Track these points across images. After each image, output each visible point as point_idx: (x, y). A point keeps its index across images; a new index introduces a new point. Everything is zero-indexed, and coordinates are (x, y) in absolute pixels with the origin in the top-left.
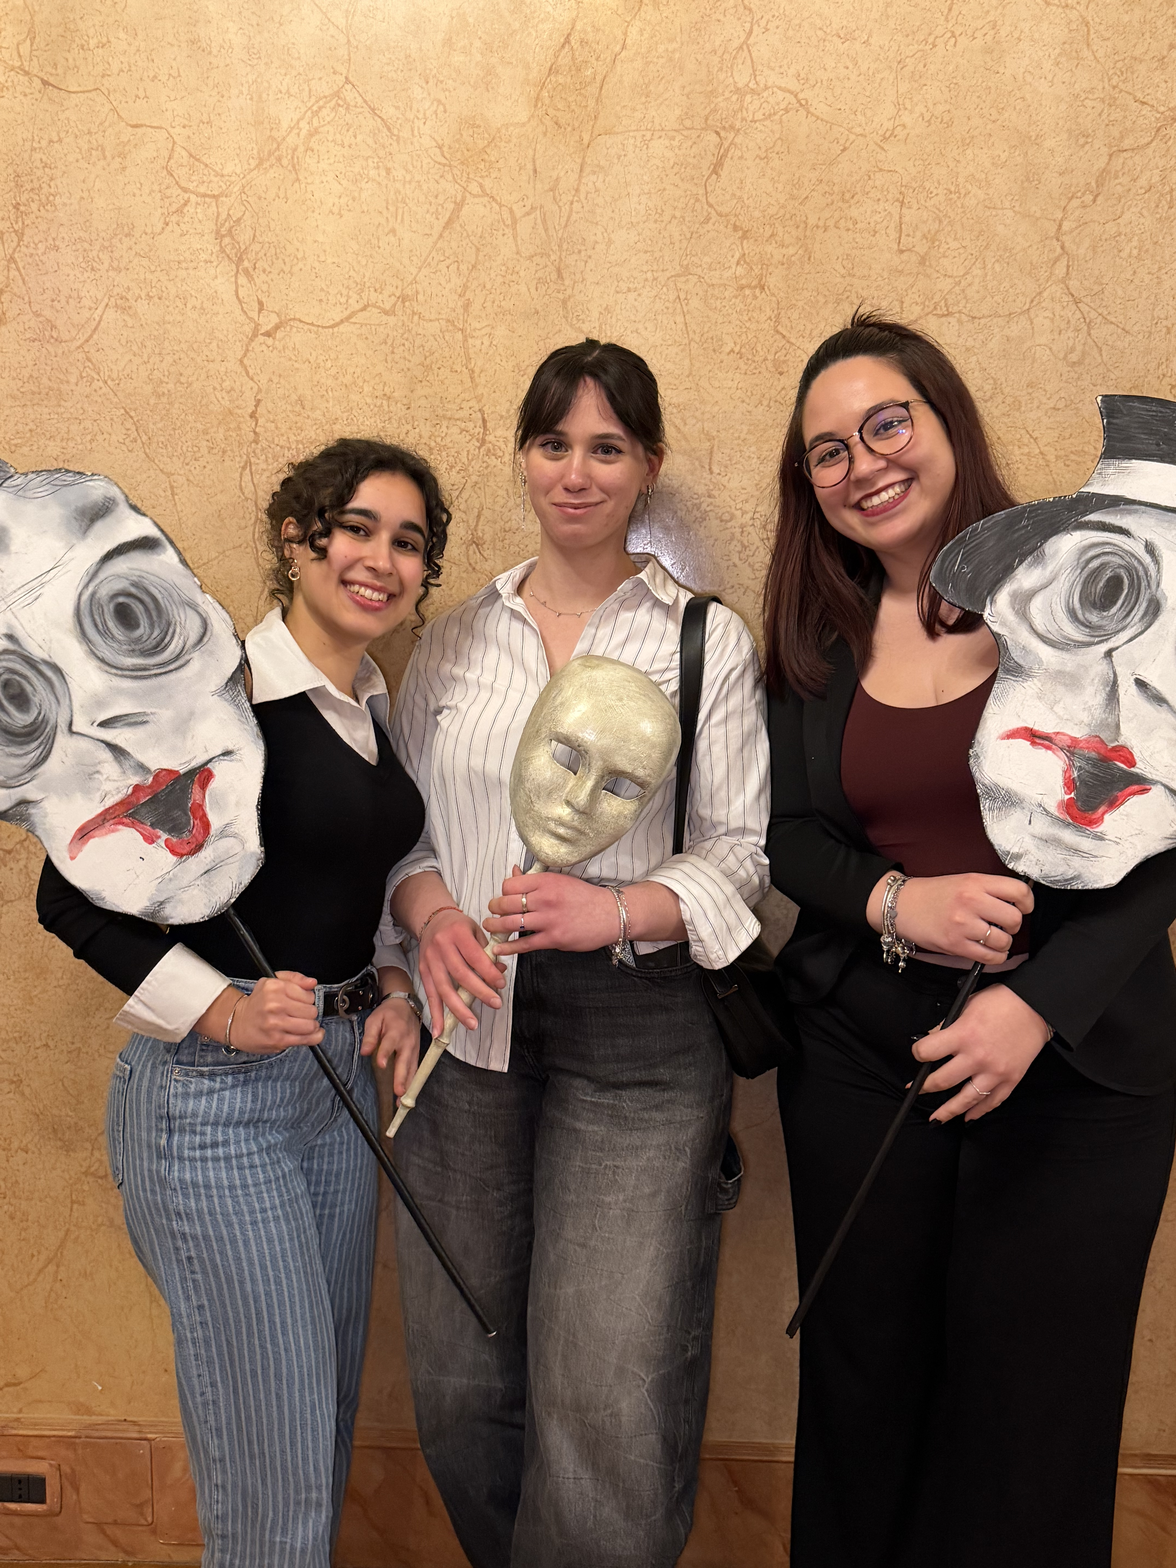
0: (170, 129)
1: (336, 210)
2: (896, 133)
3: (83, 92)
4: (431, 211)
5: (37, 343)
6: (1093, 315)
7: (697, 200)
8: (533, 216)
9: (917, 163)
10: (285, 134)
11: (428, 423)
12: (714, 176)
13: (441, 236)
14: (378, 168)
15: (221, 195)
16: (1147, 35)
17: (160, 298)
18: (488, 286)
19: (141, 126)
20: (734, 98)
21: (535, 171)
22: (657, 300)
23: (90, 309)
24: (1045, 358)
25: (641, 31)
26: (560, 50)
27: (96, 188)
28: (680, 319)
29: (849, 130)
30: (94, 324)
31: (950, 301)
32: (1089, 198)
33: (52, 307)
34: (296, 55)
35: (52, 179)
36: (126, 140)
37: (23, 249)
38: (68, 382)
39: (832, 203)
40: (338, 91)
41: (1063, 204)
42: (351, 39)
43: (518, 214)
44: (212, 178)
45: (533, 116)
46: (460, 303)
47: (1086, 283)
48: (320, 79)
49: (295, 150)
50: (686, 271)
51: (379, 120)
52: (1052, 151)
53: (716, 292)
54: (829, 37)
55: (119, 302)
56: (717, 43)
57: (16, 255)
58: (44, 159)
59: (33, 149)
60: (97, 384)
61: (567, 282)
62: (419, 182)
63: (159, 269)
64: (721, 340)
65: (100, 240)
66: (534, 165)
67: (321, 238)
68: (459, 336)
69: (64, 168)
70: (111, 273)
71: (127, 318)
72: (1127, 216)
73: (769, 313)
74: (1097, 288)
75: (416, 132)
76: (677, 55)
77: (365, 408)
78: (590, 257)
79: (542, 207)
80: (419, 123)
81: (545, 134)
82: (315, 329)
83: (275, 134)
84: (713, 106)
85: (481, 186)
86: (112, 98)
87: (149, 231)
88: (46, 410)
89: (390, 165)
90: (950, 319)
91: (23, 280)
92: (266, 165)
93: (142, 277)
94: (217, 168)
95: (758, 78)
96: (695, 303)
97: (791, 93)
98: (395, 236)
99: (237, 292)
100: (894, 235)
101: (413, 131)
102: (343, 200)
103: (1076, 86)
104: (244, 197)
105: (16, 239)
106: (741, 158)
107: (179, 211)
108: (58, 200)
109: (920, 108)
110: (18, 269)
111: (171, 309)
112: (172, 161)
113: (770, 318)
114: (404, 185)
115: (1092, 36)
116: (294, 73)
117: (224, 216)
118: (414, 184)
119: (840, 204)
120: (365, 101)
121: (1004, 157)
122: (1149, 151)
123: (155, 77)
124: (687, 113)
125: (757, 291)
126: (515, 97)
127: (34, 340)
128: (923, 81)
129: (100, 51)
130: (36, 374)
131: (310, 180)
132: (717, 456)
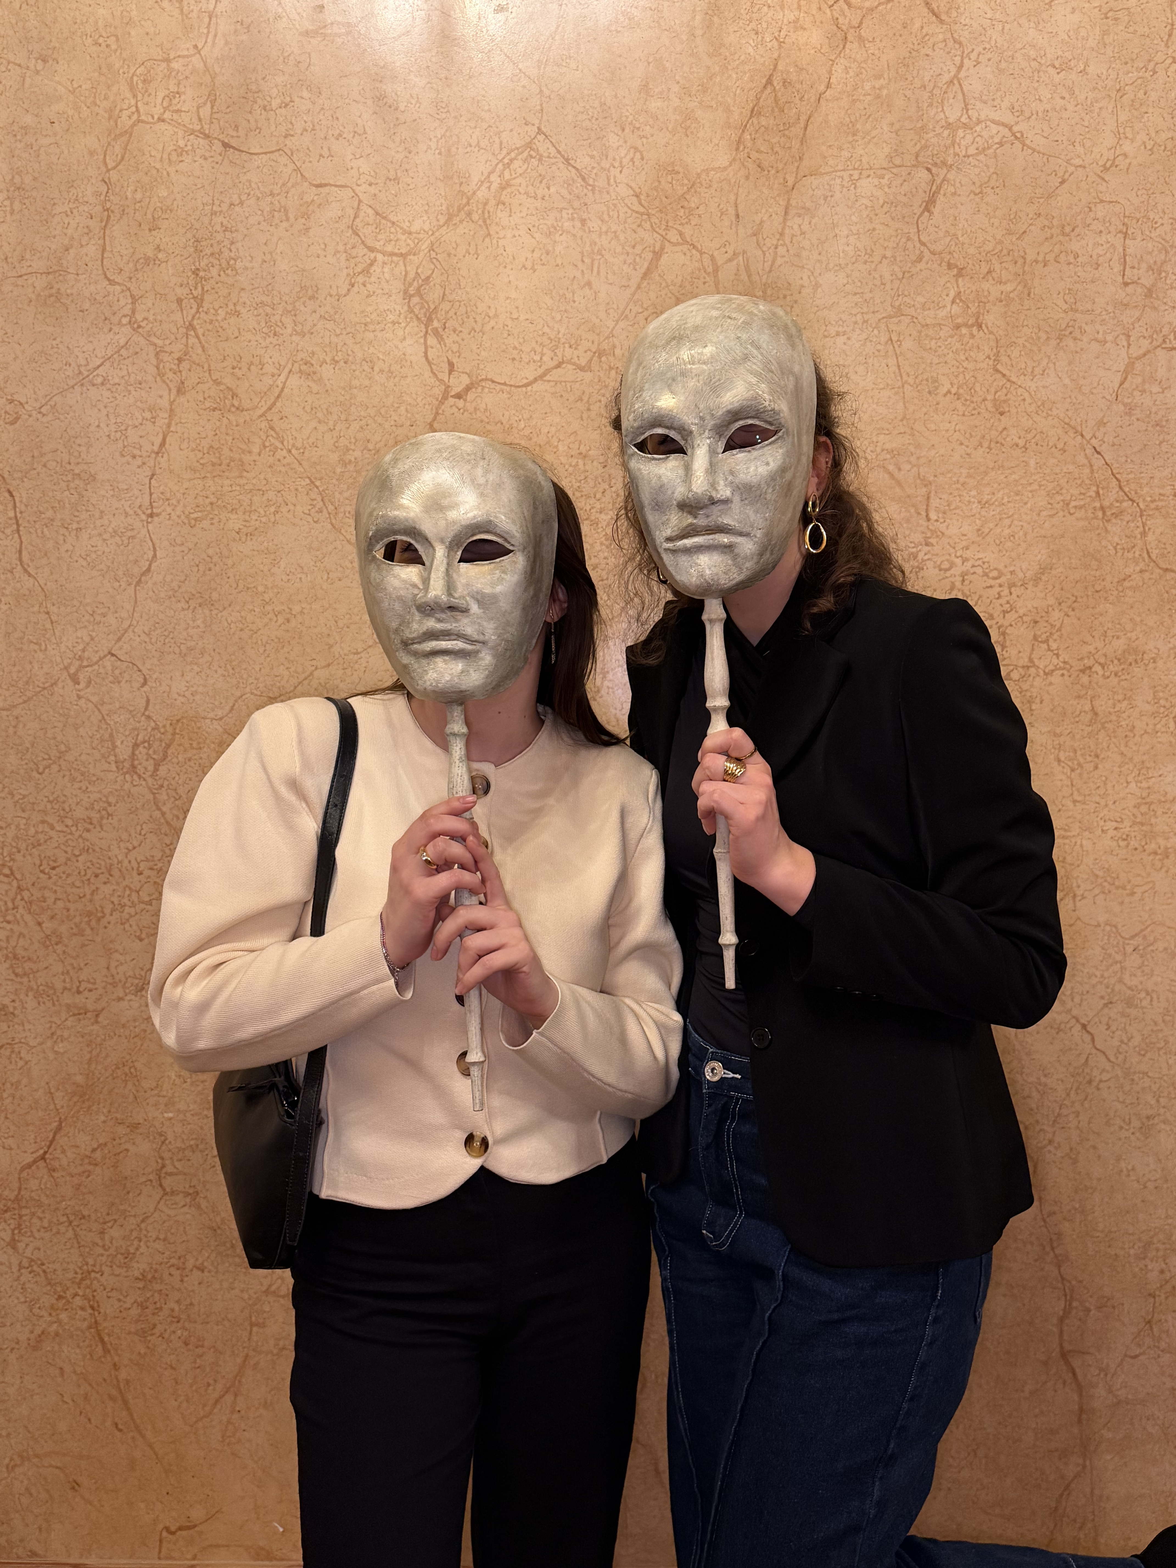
0: (355, 187)
1: (529, 265)
2: (1117, 163)
3: (265, 153)
4: (628, 262)
5: (217, 413)
7: (909, 239)
8: (735, 262)
9: (1139, 193)
10: (475, 188)
12: (926, 214)
13: (639, 287)
14: (573, 219)
15: (409, 253)
17: (345, 363)
19: (326, 185)
20: (946, 133)
21: (738, 216)
22: (868, 343)
23: (273, 376)
25: (847, 69)
26: (762, 92)
27: (278, 251)
28: (892, 361)
29: (1068, 162)
30: (277, 391)
33: (233, 374)
34: (486, 108)
35: (232, 243)
36: (309, 200)
37: (203, 315)
38: (250, 452)
39: (1052, 237)
40: (530, 143)
42: (544, 89)
43: (720, 260)
44: (400, 236)
45: (734, 160)
48: (511, 130)
49: (486, 204)
50: (899, 312)
51: (573, 170)
53: (931, 332)
54: (1043, 68)
55: (304, 367)
56: (926, 79)
57: (195, 322)
58: (225, 223)
59: (213, 213)
60: (280, 454)
62: (615, 232)
63: (344, 332)
64: (936, 381)
65: (283, 304)
66: (737, 210)
67: (513, 295)
69: (246, 232)
70: (295, 338)
71: (311, 384)
73: (987, 351)
75: (612, 181)
76: (885, 92)
78: (796, 302)
79: (744, 252)
80: (614, 172)
82: (508, 388)
83: (464, 188)
84: (923, 142)
85: (681, 234)
86: (295, 158)
87: (334, 293)
88: (227, 482)
89: (585, 216)
91: (203, 347)
92: (456, 220)
93: (327, 340)
94: (405, 226)
95: (970, 112)
96: (908, 344)
97: (1004, 125)
98: (591, 289)
99: (426, 353)
100: (1117, 268)
101: (608, 179)
102: (537, 254)
104: (433, 255)
105: (195, 306)
106: (954, 194)
107: (366, 271)
108: (239, 264)
109: (1142, 137)
110: (197, 337)
111: (357, 373)
112: (358, 220)
113: (989, 357)
114: (600, 235)
116: (485, 125)
117: (412, 275)
118: (610, 235)
119: (1061, 238)
120: (559, 152)
123: (340, 135)
124: (896, 150)
125: (975, 330)
126: (715, 141)
127: (214, 410)
128: (1144, 109)
129: (283, 111)
130: (216, 445)
131: (501, 235)
132: (934, 502)
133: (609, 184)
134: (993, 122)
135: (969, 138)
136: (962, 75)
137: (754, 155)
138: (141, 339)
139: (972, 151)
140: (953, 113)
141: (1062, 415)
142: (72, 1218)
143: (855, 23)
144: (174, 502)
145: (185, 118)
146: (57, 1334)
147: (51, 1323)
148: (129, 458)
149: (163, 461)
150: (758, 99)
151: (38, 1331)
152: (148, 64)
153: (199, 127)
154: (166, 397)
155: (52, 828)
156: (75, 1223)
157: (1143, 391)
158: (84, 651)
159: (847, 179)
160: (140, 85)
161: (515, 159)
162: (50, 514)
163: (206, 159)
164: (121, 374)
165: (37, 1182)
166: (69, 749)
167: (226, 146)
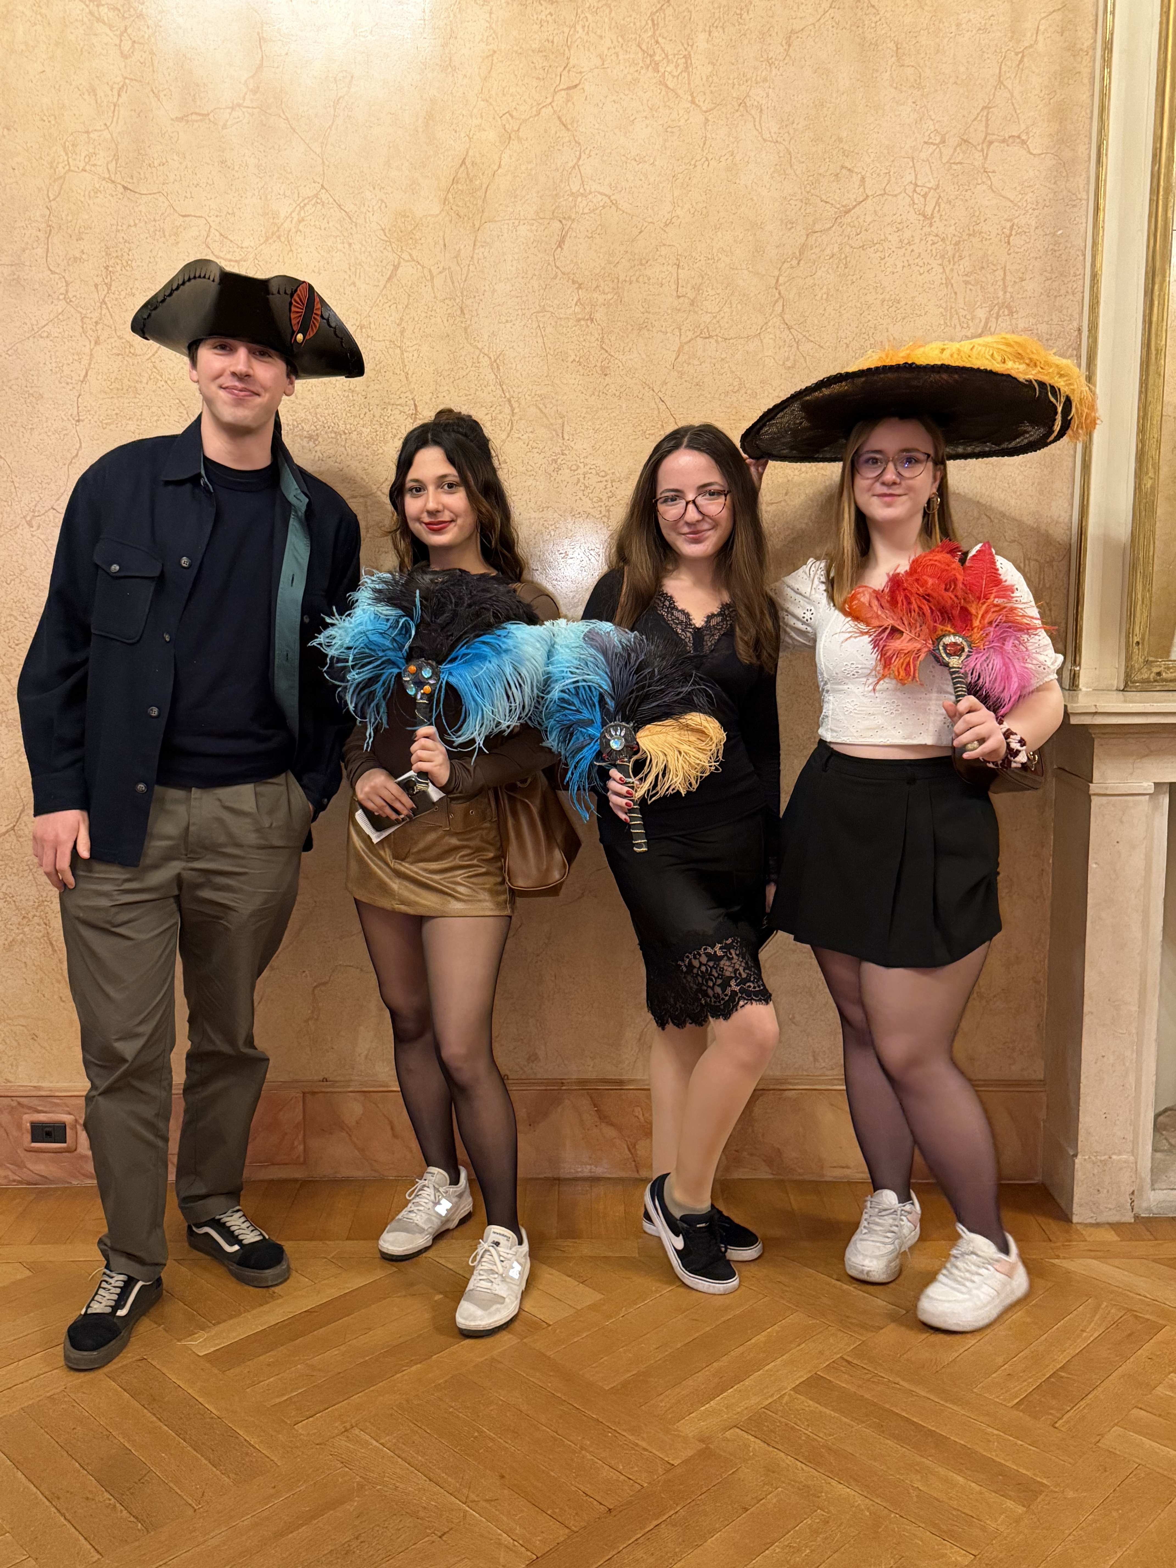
0: (207, 218)
1: (316, 271)
2: (673, 221)
3: (150, 194)
4: (378, 271)
5: (120, 357)
6: (800, 336)
7: (549, 264)
8: (444, 274)
9: (686, 240)
10: (283, 221)
11: (379, 408)
12: (559, 249)
13: (385, 287)
14: (343, 243)
15: (241, 260)
16: (827, 160)
18: (416, 319)
19: (188, 216)
20: (571, 199)
21: (445, 245)
22: (525, 328)
24: (771, 364)
25: (510, 157)
26: (459, 168)
28: (540, 340)
29: (644, 219)
31: (710, 329)
32: (794, 262)
34: (289, 171)
35: (130, 250)
36: (179, 225)
39: (634, 266)
40: (317, 194)
41: (779, 266)
42: (325, 161)
43: (435, 273)
44: (235, 249)
45: (442, 210)
46: (398, 330)
47: (795, 316)
48: (305, 186)
49: (289, 231)
51: (344, 212)
52: (771, 232)
53: (563, 323)
54: (629, 161)
56: (559, 165)
57: (106, 299)
58: (125, 237)
59: (118, 231)
60: (160, 384)
61: (467, 316)
62: (370, 252)
64: (567, 353)
66: (444, 242)
68: (398, 351)
69: (138, 243)
72: (819, 273)
73: (596, 335)
74: (802, 319)
75: (368, 221)
76: (534, 172)
77: (337, 398)
78: (481, 300)
79: (449, 268)
80: (369, 215)
81: (451, 221)
83: (276, 221)
84: (557, 204)
85: (410, 255)
86: (169, 198)
88: (128, 401)
89: (351, 241)
90: (710, 340)
91: (111, 315)
92: (271, 241)
94: (239, 243)
95: (585, 187)
96: (549, 329)
97: (606, 195)
100: (674, 287)
101: (365, 219)
103: (785, 192)
105: (106, 289)
106: (576, 237)
109: (688, 206)
110: (107, 308)
112: (209, 239)
113: (597, 339)
114: (361, 254)
115: (793, 160)
116: (288, 182)
118: (367, 254)
119: (639, 267)
120: (335, 201)
121: (741, 237)
122: (831, 232)
123: (197, 184)
124: (541, 209)
125: (589, 322)
126: (431, 198)
127: (118, 355)
128: (689, 188)
129: (162, 167)
130: (119, 377)
131: (299, 251)
132: (567, 428)
133: (366, 222)
134: (599, 193)
135: (585, 202)
136: (580, 163)
137: (454, 208)
138: (72, 309)
139: (586, 211)
140: (575, 187)
141: (641, 377)
142: (31, 867)
143: (516, 128)
144: (93, 412)
145: (99, 170)
146: (22, 941)
147: (18, 935)
148: (63, 385)
149: (86, 386)
150: (457, 173)
151: (10, 939)
152: (75, 134)
153: (107, 176)
154: (88, 346)
155: (16, 619)
156: (34, 870)
157: (689, 364)
158: (36, 506)
159: (511, 225)
160: (70, 148)
161: (308, 203)
162: (14, 419)
163: (113, 196)
164: (58, 331)
165: (9, 844)
166: (26, 569)
167: (125, 188)
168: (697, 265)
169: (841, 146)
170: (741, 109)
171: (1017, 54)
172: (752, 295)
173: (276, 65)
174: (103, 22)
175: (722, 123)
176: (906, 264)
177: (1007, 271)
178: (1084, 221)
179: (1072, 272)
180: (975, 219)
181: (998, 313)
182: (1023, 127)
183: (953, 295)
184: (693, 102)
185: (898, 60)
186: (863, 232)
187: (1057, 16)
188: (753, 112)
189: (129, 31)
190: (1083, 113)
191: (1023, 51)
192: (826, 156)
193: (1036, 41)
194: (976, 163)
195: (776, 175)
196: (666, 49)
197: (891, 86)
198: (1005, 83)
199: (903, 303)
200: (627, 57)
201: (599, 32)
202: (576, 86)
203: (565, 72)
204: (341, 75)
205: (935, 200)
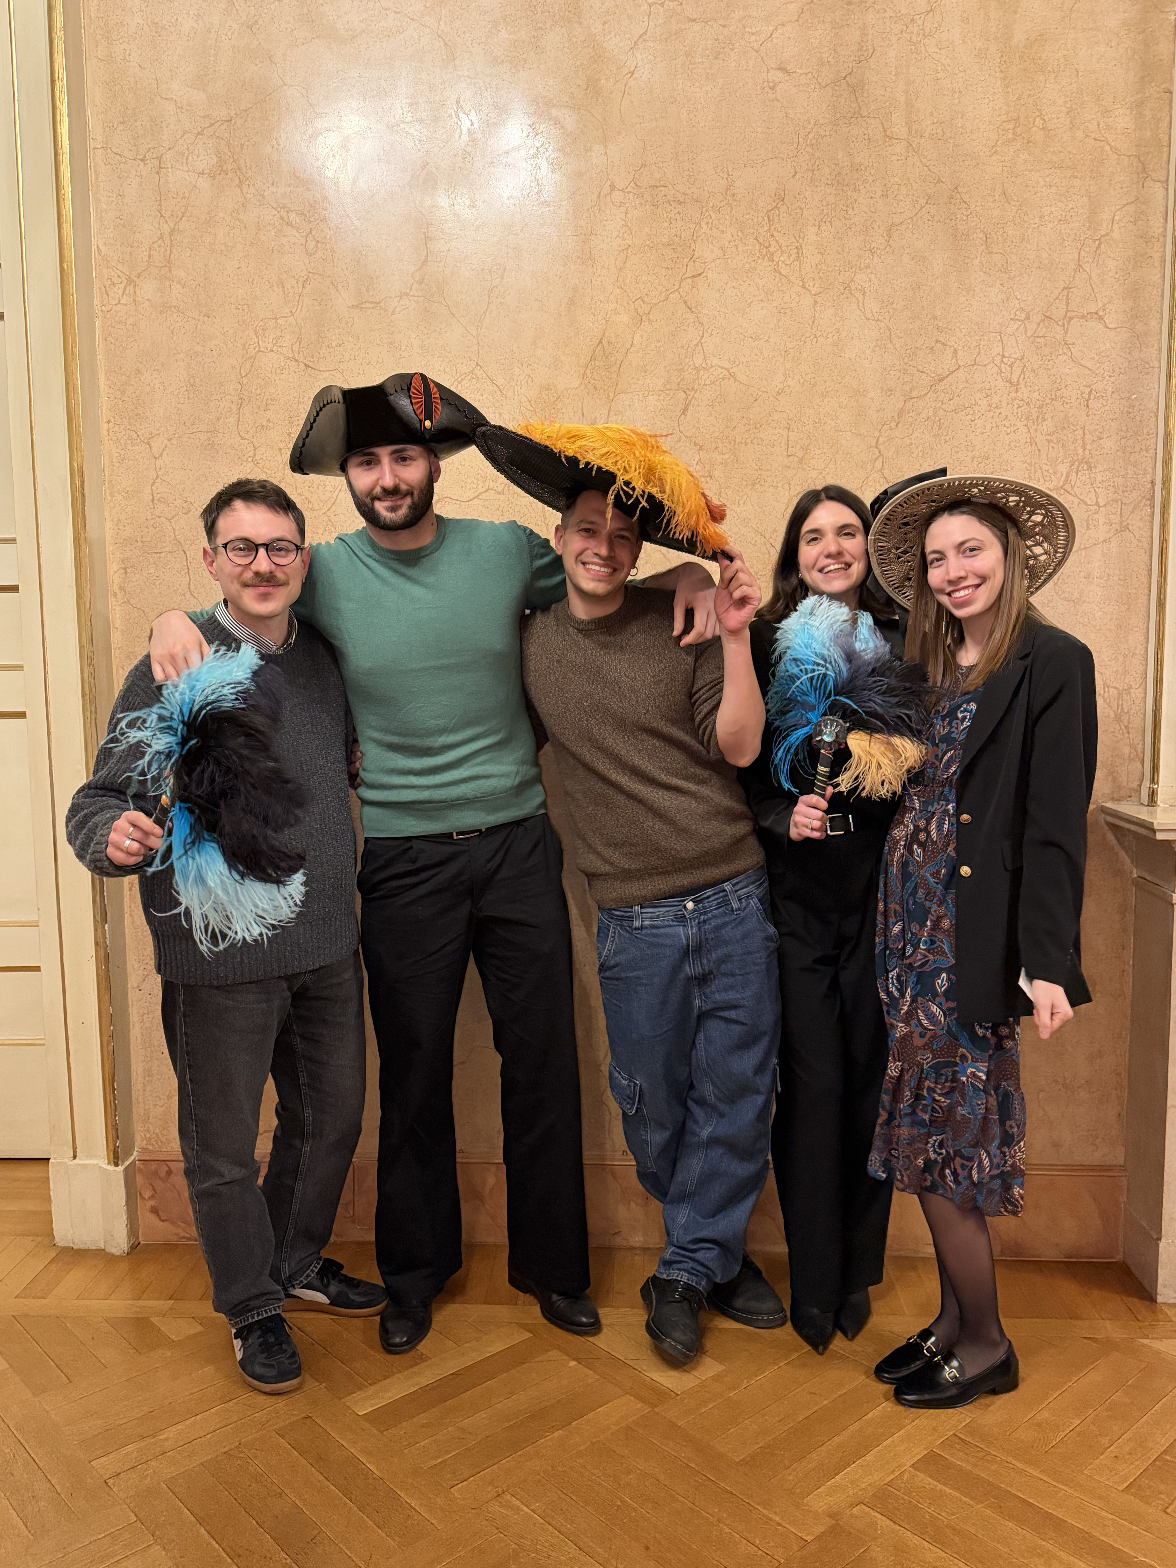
133: (514, 394)
134: (719, 367)
135: (706, 375)
136: (703, 341)
137: (592, 382)
138: (258, 469)
140: (698, 361)
141: (755, 525)
143: (647, 311)
145: (285, 350)
150: (594, 351)
152: (266, 320)
153: (292, 356)
159: (641, 396)
160: (261, 332)
161: (464, 378)
163: (295, 373)
167: (307, 366)
168: (807, 427)
169: (936, 322)
170: (847, 292)
171: (1094, 241)
172: (855, 453)
173: (439, 259)
174: (292, 226)
175: (829, 304)
176: (994, 425)
177: (1086, 432)
178: (1157, 387)
179: (1145, 431)
180: (1056, 385)
181: (1078, 467)
182: (1100, 305)
183: (1037, 452)
184: (804, 287)
185: (987, 248)
186: (956, 398)
187: (1131, 208)
188: (857, 295)
189: (314, 232)
190: (1155, 292)
191: (1100, 239)
192: (922, 332)
193: (1112, 230)
194: (1057, 336)
195: (877, 349)
196: (780, 241)
197: (981, 270)
198: (1084, 266)
199: (992, 459)
200: (745, 248)
201: (721, 227)
202: (700, 274)
203: (691, 263)
204: (495, 267)
205: (1020, 369)
